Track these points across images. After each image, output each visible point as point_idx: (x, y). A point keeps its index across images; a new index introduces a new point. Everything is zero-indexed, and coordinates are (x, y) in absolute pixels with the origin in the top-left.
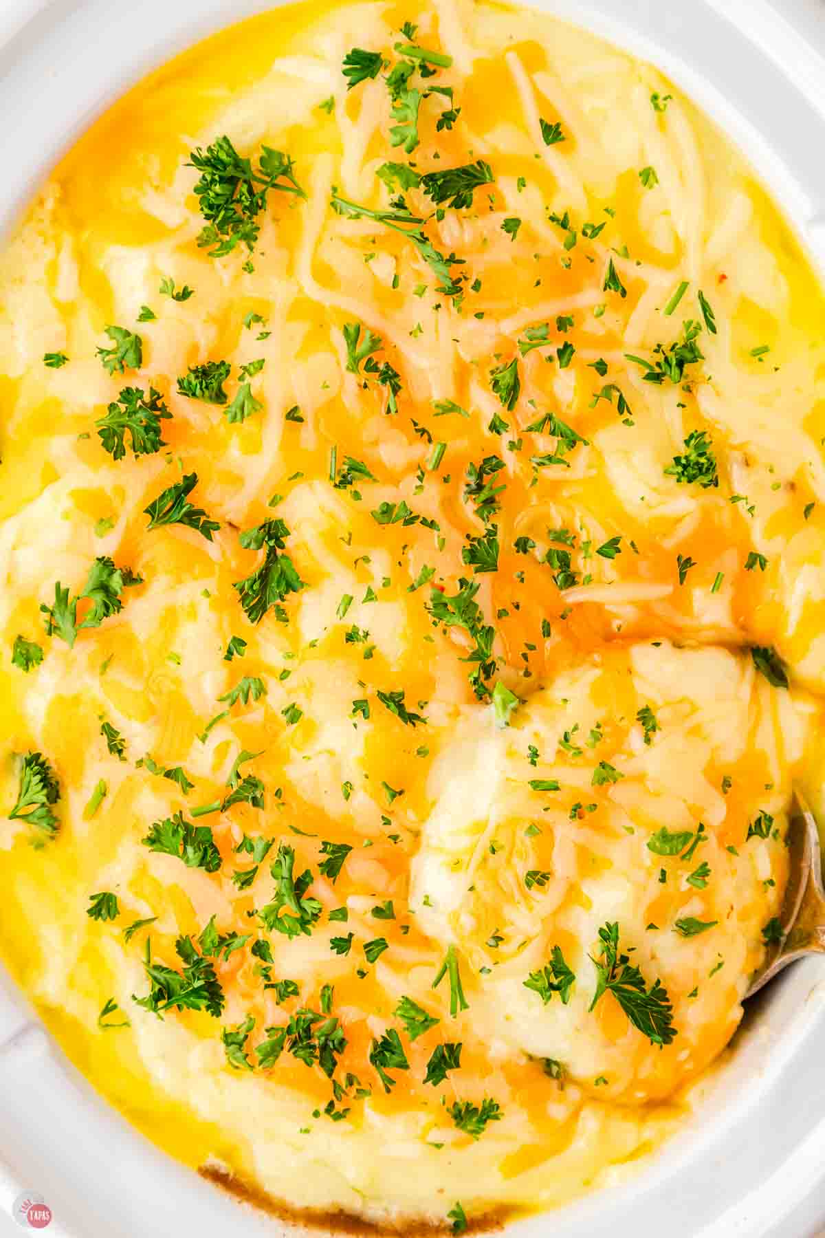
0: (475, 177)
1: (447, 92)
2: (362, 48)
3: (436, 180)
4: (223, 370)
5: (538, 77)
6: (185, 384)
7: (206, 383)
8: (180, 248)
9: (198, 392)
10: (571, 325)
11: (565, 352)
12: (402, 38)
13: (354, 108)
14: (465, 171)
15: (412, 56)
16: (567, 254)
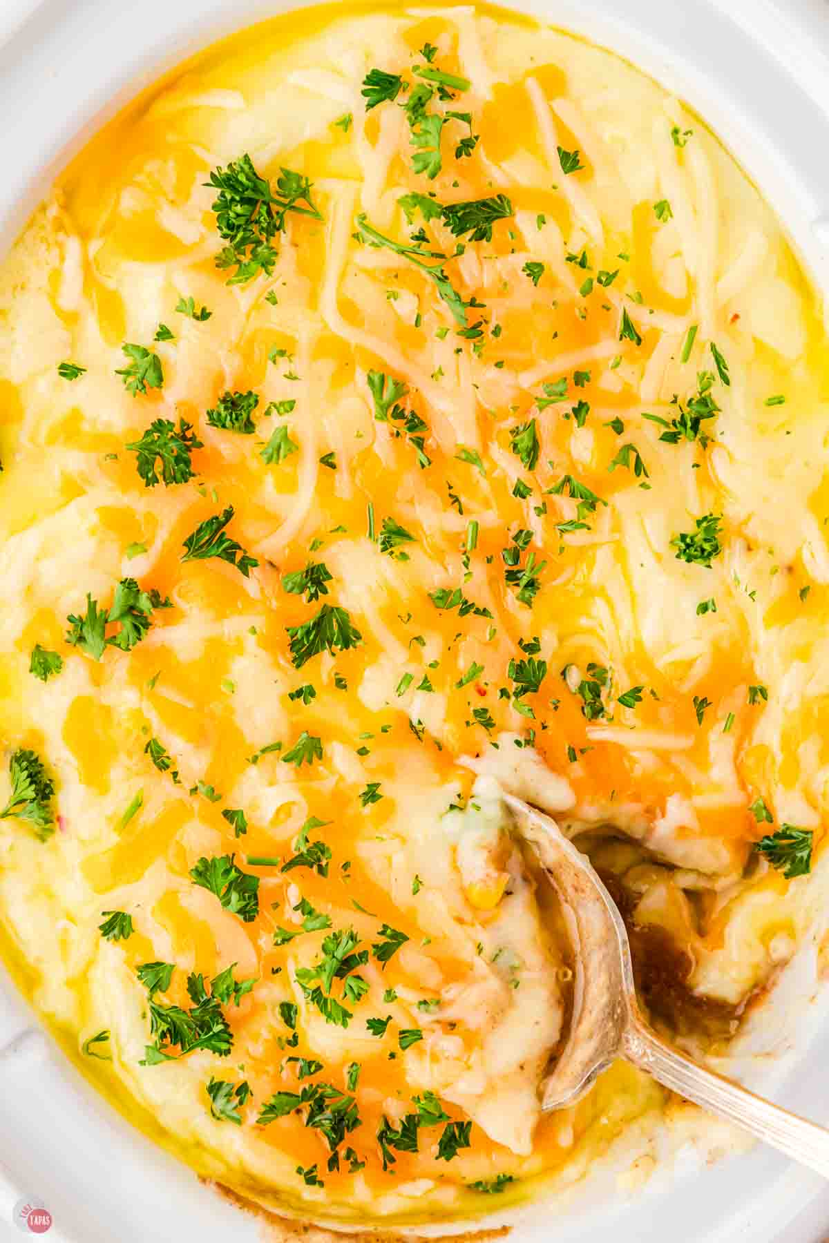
0: (495, 210)
1: (465, 118)
2: (382, 69)
3: (457, 212)
4: (252, 401)
5: (557, 104)
6: (215, 416)
7: (236, 414)
8: (198, 267)
9: (228, 423)
10: (588, 380)
11: (580, 410)
12: (420, 60)
13: (373, 132)
14: (484, 204)
15: (431, 79)
16: (584, 302)
